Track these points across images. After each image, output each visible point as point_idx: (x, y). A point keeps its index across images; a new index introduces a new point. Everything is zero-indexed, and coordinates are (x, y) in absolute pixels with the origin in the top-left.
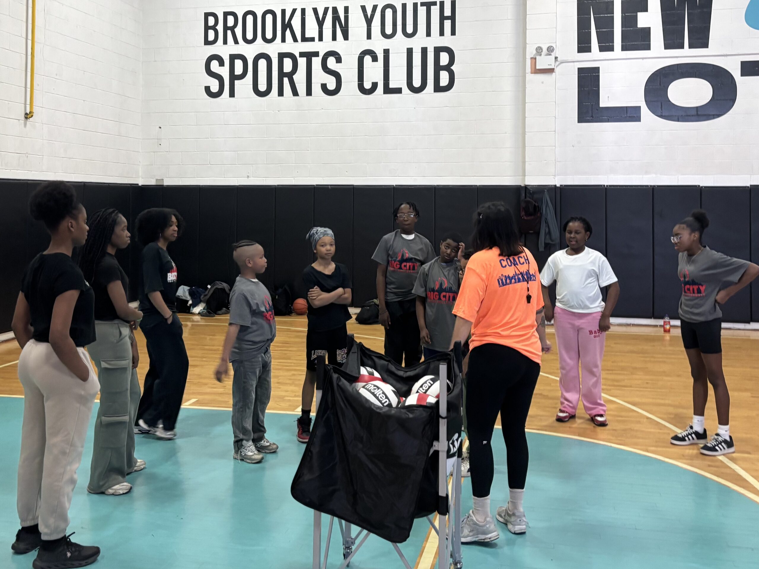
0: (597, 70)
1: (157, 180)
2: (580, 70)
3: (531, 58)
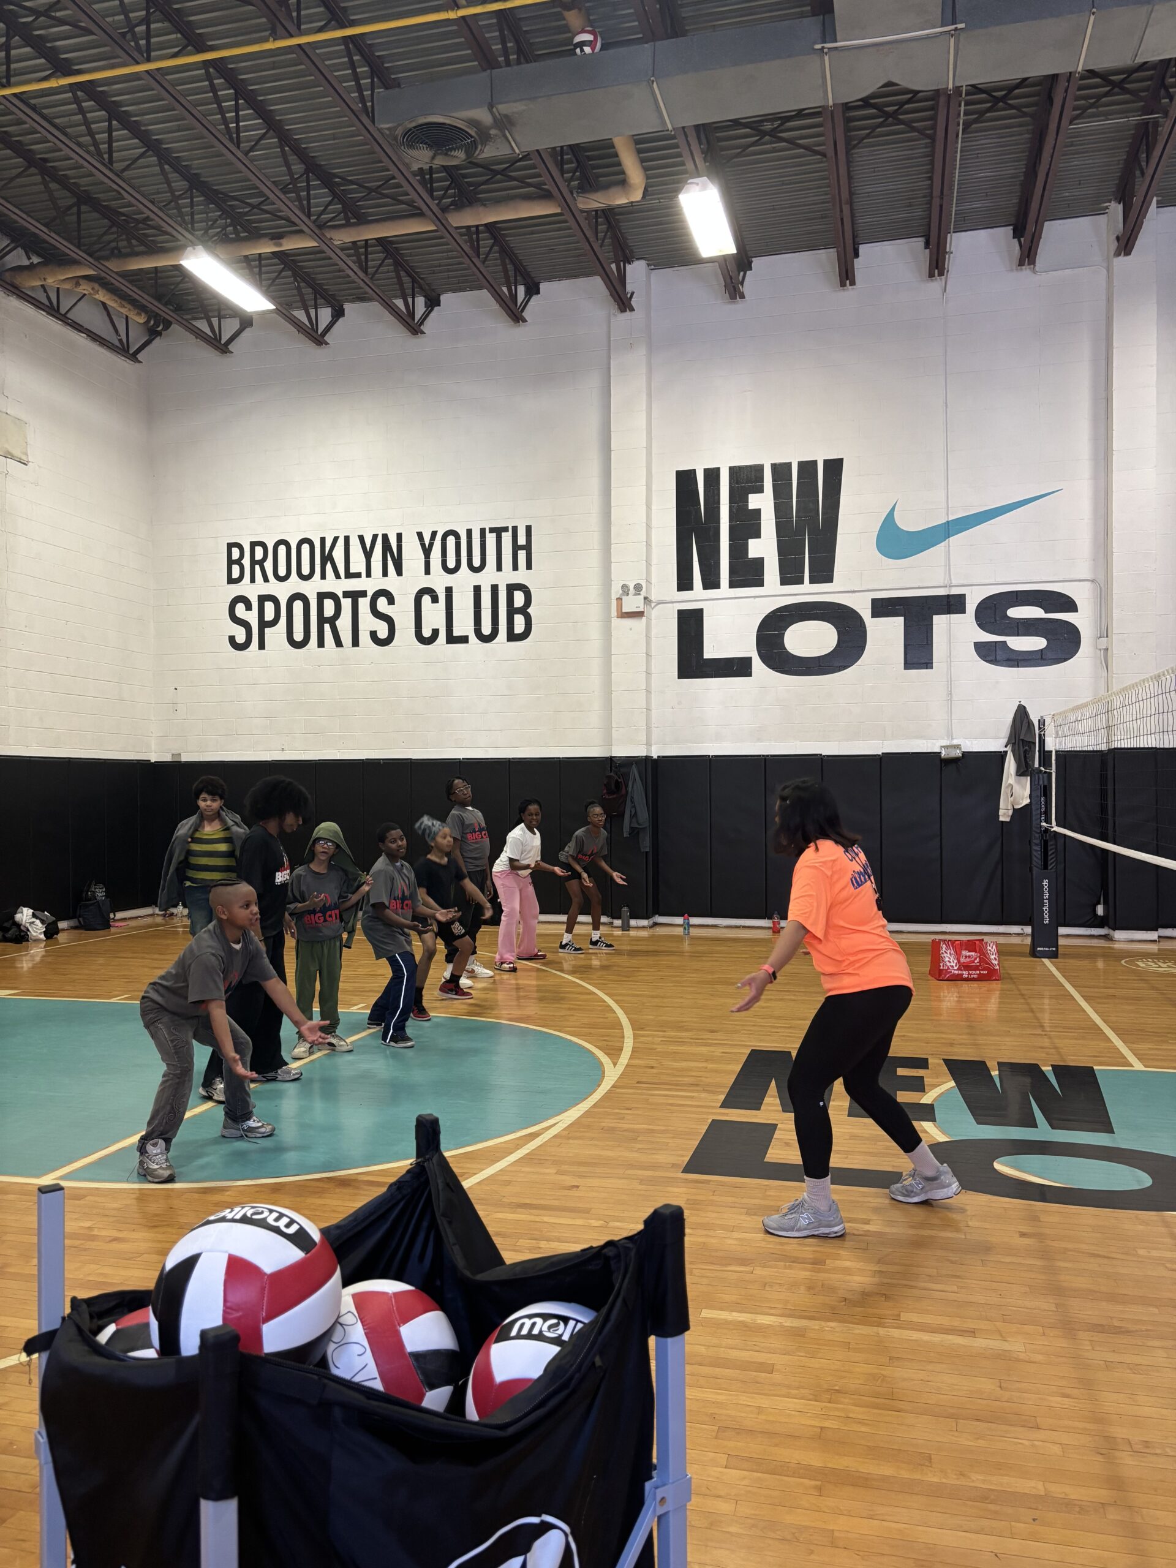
0: (701, 611)
1: (173, 755)
2: (680, 612)
3: (617, 599)
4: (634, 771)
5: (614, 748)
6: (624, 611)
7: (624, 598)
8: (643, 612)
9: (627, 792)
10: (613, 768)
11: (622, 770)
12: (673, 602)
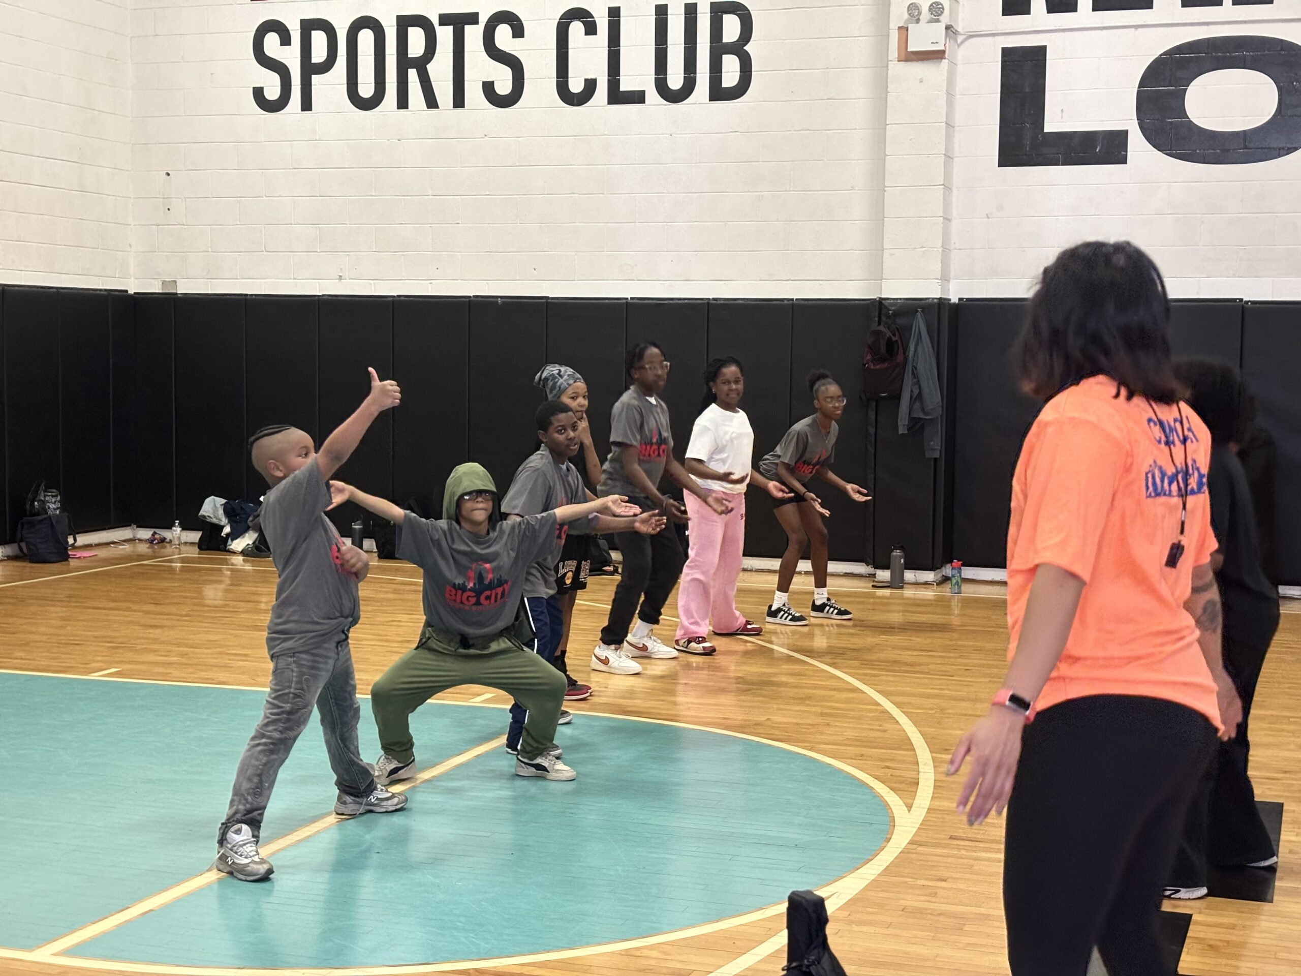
0: (1040, 52)
1: (164, 282)
2: (1007, 53)
3: (899, 28)
4: (920, 322)
5: (885, 284)
6: (909, 49)
7: (911, 27)
8: (943, 52)
9: (906, 359)
10: (884, 318)
11: (900, 321)
12: (994, 35)
